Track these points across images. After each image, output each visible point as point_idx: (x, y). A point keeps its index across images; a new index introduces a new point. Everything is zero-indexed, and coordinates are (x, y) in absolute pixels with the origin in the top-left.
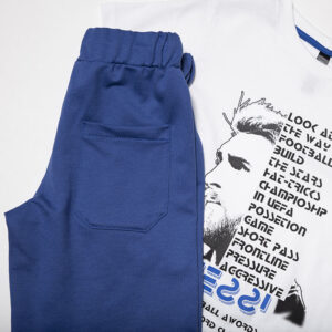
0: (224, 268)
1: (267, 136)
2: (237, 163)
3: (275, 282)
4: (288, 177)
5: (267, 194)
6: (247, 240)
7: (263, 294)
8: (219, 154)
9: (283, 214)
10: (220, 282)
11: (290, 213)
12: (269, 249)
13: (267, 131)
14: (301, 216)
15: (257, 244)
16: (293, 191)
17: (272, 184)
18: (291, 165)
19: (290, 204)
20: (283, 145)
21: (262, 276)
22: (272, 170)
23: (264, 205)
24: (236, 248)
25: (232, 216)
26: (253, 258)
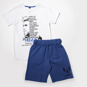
0: (30, 38)
1: (28, 20)
2: (26, 25)
3: (37, 36)
4: (32, 24)
5: (31, 27)
6: (31, 33)
7: (36, 38)
8: (23, 25)
9: (34, 28)
10: (31, 40)
11: (35, 28)
12: (34, 33)
13: (27, 20)
14: (36, 28)
15: (33, 33)
16: (34, 25)
17: (31, 26)
18: (32, 22)
19: (34, 27)
20: (30, 20)
21: (35, 36)
22: (30, 24)
23: (31, 28)
24: (31, 35)
25: (28, 32)
26: (33, 35)
